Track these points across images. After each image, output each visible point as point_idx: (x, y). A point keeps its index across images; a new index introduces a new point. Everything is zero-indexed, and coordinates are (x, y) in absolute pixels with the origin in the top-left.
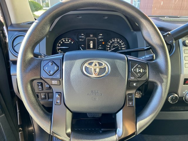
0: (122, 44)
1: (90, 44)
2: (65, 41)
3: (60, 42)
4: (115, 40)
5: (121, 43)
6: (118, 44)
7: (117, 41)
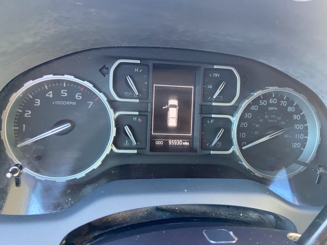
0: (295, 117)
1: (167, 110)
2: (57, 96)
3: (32, 101)
4: (271, 101)
5: (292, 114)
6: (279, 118)
7: (279, 103)
